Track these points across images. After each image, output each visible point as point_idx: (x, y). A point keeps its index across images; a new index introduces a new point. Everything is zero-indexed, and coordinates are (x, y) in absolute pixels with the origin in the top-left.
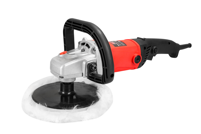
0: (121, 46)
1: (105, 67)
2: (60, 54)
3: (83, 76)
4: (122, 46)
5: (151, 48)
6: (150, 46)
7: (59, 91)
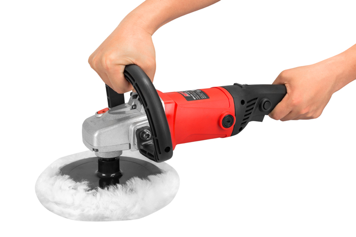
0: (199, 99)
1: (154, 136)
2: (98, 113)
3: (130, 148)
4: (201, 99)
5: (257, 101)
6: (257, 98)
7: (97, 171)
